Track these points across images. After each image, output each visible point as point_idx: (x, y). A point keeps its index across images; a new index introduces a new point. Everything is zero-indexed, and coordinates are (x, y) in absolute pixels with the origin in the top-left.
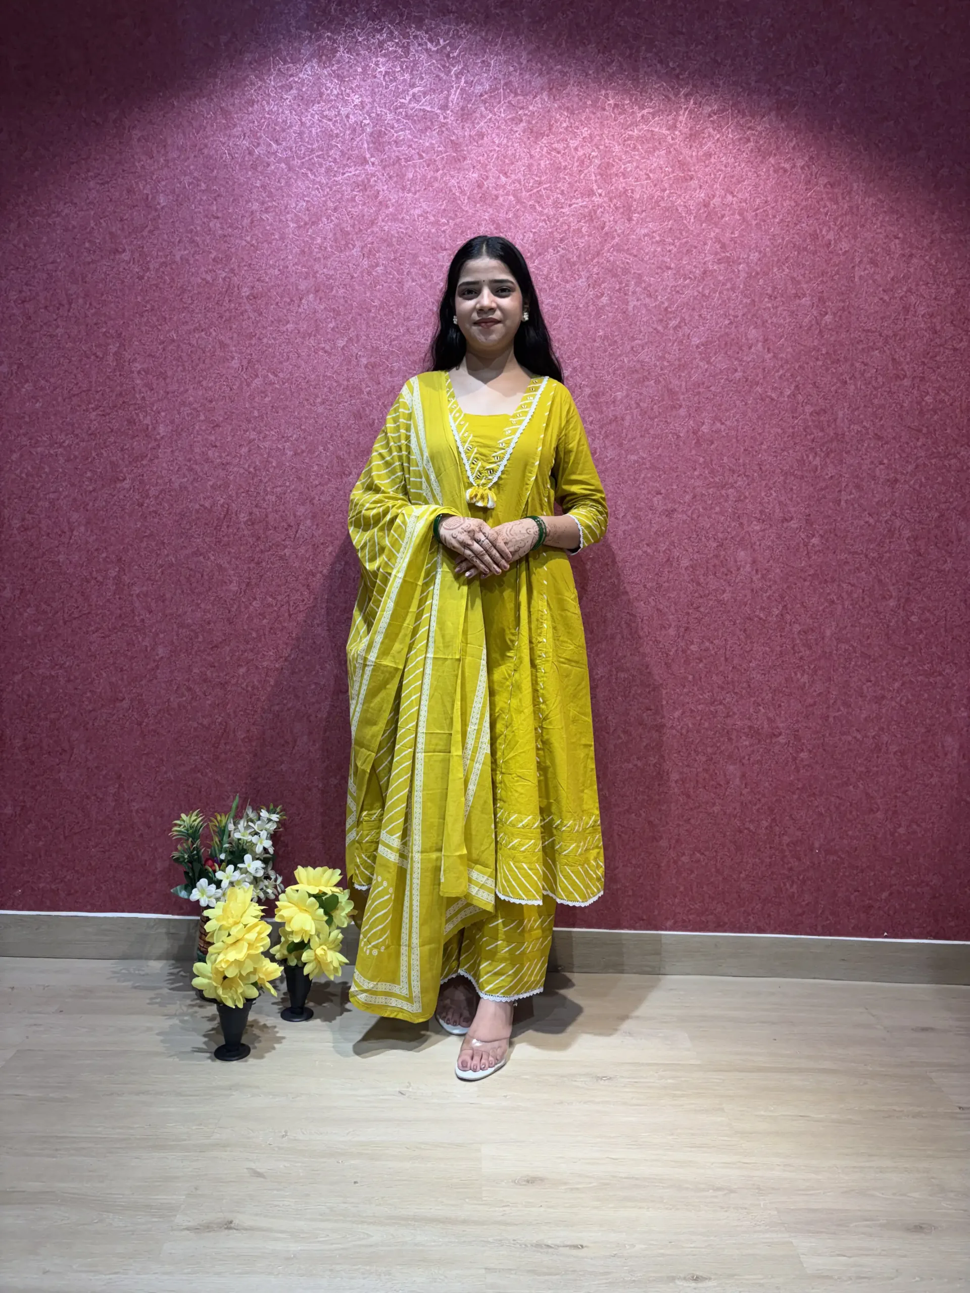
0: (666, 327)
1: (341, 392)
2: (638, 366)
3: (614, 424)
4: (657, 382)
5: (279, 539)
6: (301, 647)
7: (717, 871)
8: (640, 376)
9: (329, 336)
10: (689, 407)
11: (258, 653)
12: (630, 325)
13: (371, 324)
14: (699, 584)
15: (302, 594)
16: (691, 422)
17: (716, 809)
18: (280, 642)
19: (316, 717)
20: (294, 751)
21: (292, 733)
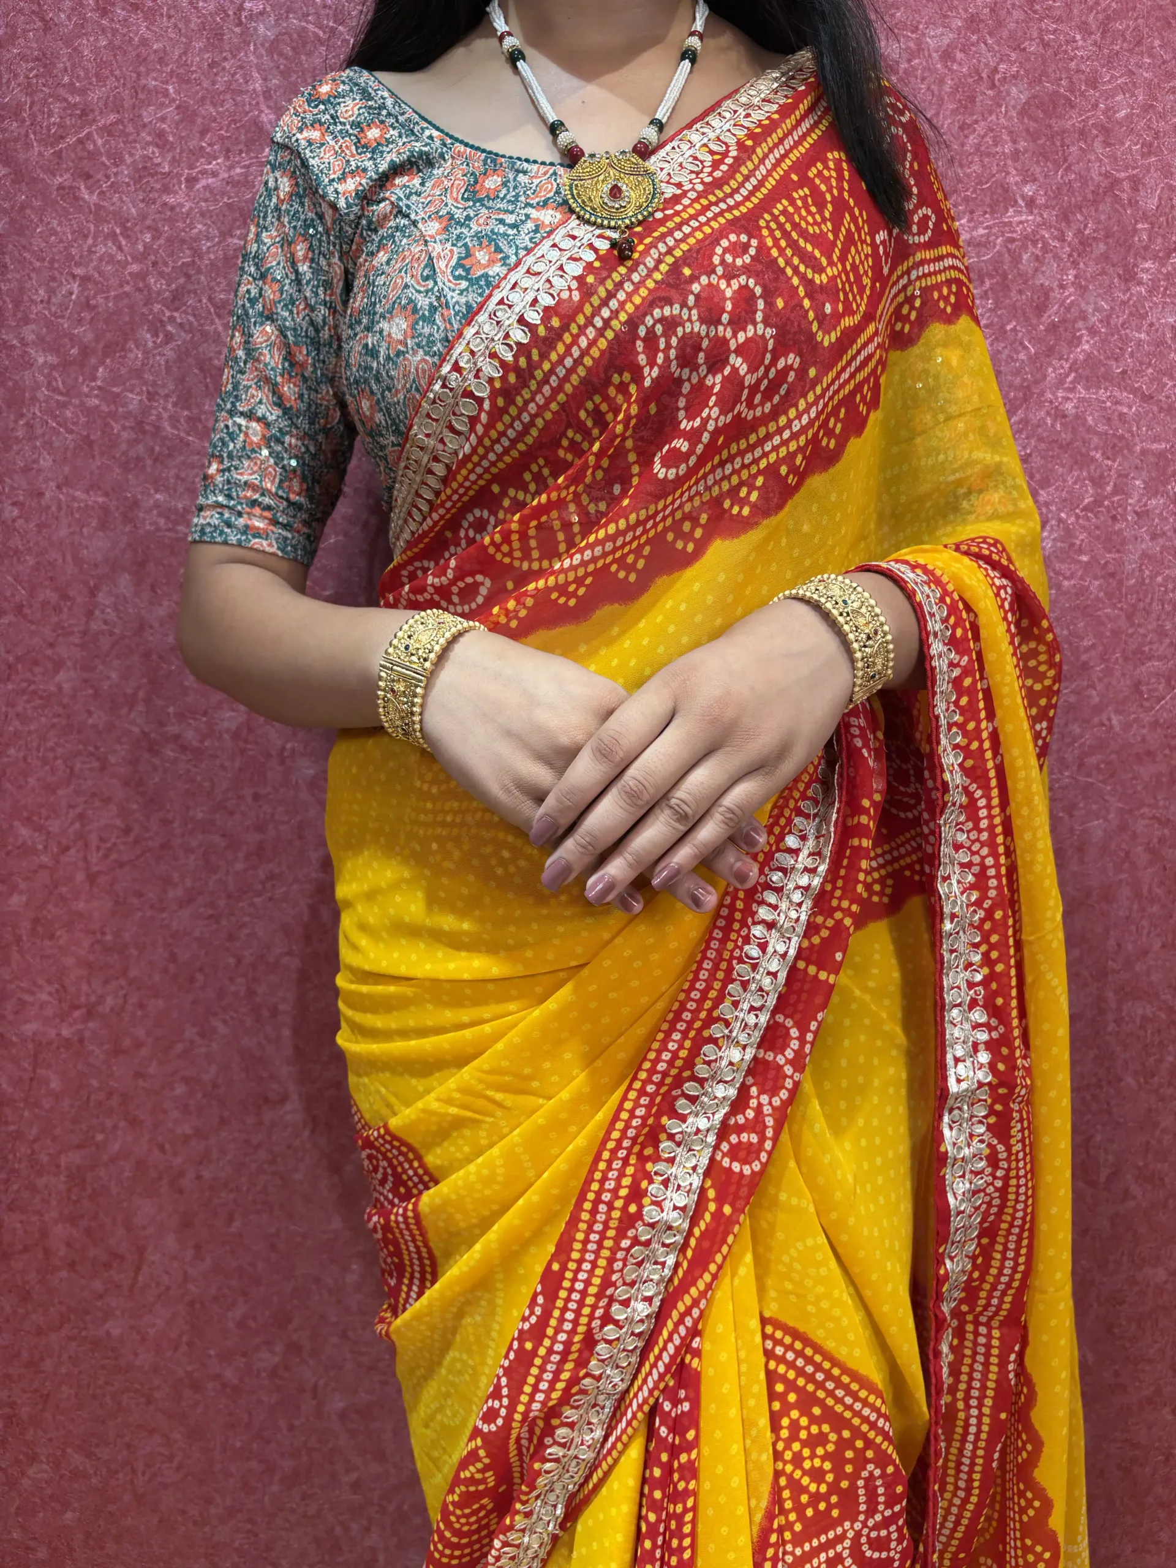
3: (1105, 207)
6: (133, 973)
18: (69, 961)
19: (199, 1177)
20: (140, 1278)
21: (129, 1229)
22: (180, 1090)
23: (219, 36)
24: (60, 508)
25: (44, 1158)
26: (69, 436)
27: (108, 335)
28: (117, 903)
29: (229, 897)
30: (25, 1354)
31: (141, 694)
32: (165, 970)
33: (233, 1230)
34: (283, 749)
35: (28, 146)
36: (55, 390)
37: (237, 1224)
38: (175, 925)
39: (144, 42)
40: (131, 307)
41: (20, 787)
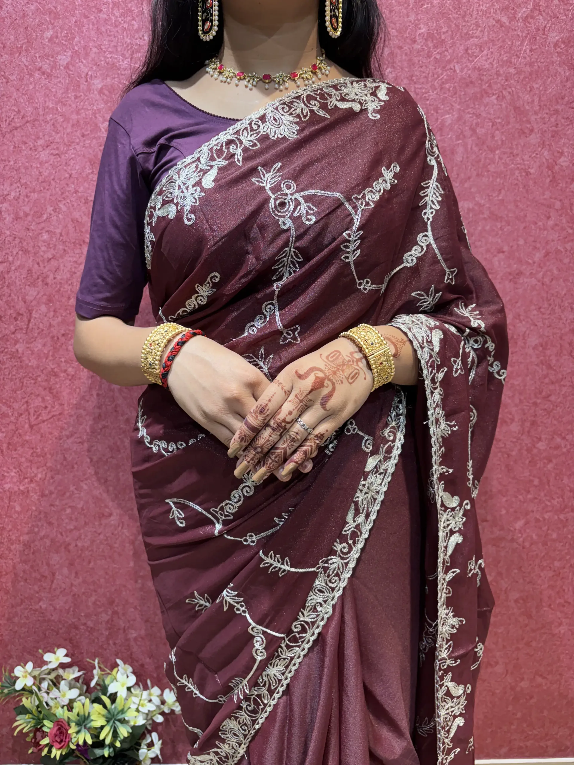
0: (512, 19)
1: (69, 130)
2: (475, 75)
4: (501, 98)
5: (7, 332)
8: (477, 90)
9: (47, 50)
10: (543, 132)
12: (464, 17)
13: (103, 29)
14: (550, 367)
15: (43, 400)
16: (546, 153)
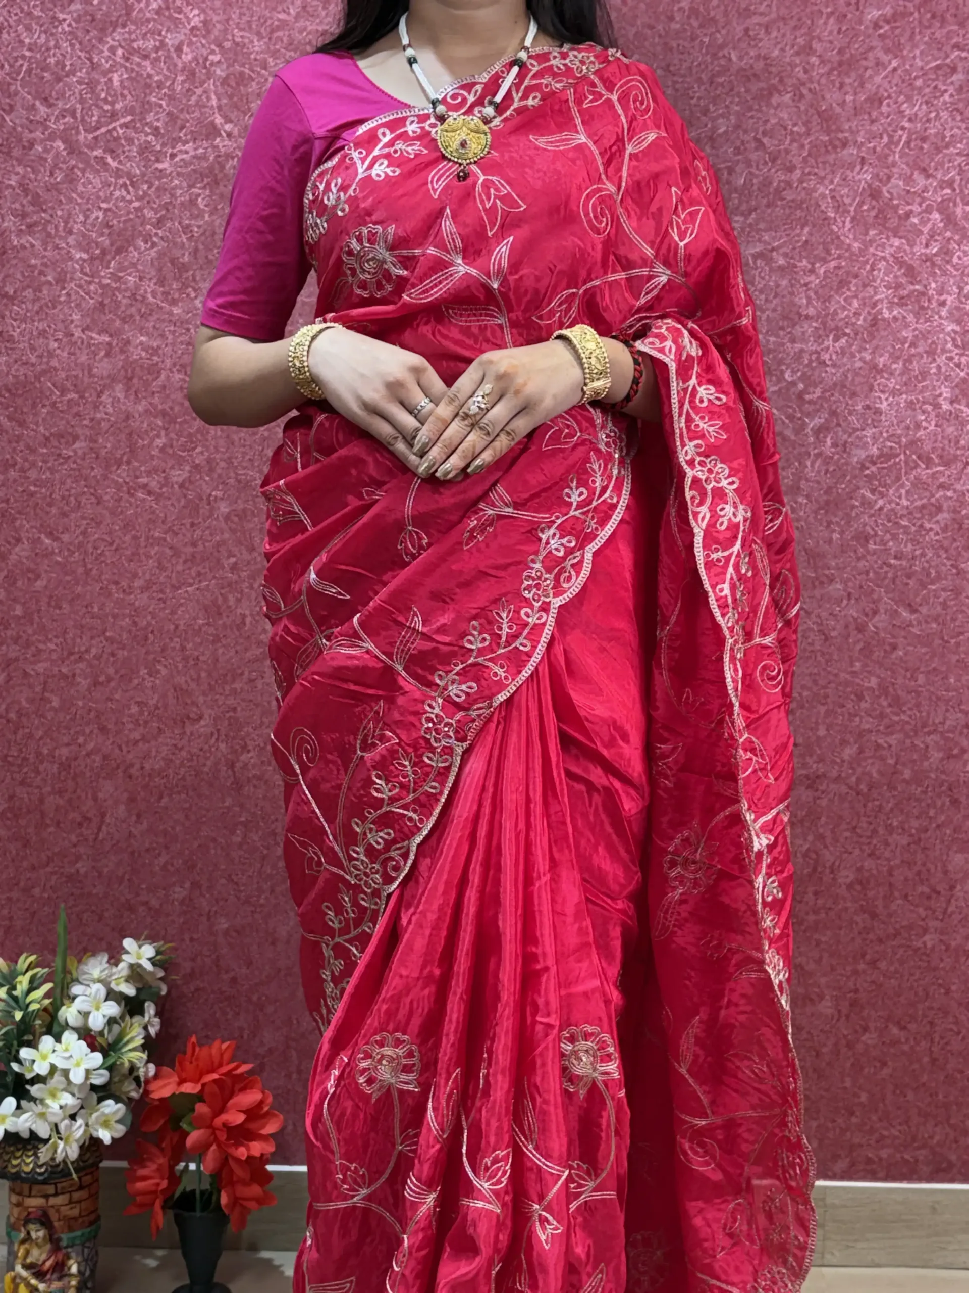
6: (109, 633)
7: (934, 1061)
11: (28, 645)
17: (929, 940)
18: (70, 624)
19: (142, 768)
20: (101, 836)
21: (95, 799)
22: (134, 709)
23: (193, 73)
24: (82, 343)
25: (46, 751)
26: (92, 301)
27: (119, 243)
28: (101, 588)
29: (173, 586)
30: (22, 884)
31: (125, 458)
32: (130, 632)
33: (162, 804)
34: (210, 495)
35: (78, 133)
36: (86, 274)
37: (165, 800)
38: (137, 603)
39: (150, 76)
40: (133, 226)
41: (48, 513)
